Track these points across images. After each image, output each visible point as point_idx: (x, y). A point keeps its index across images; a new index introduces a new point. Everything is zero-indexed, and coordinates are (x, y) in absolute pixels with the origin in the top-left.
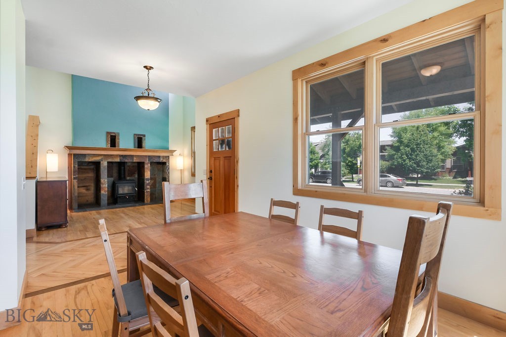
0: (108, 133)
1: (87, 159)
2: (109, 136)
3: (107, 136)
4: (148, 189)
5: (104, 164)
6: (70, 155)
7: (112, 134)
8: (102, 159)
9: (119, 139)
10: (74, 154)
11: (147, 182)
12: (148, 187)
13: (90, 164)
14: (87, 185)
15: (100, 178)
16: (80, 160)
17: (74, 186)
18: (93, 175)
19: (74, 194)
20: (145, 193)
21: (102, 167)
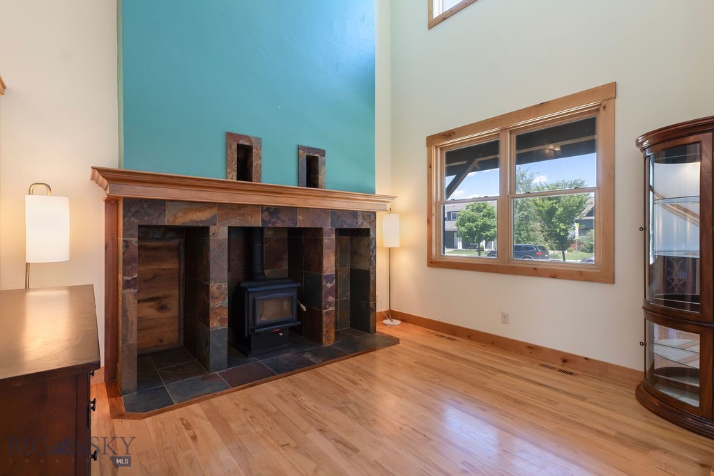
0: (230, 136)
1: (168, 219)
2: (235, 147)
3: (228, 146)
4: (330, 304)
5: (220, 233)
6: (111, 202)
7: (242, 142)
8: (214, 217)
9: (260, 158)
10: (125, 199)
11: (329, 285)
12: (331, 299)
13: (169, 235)
14: (160, 294)
15: (207, 279)
16: (146, 221)
17: (125, 311)
18: (176, 266)
19: (124, 341)
20: (324, 319)
21: (212, 245)
